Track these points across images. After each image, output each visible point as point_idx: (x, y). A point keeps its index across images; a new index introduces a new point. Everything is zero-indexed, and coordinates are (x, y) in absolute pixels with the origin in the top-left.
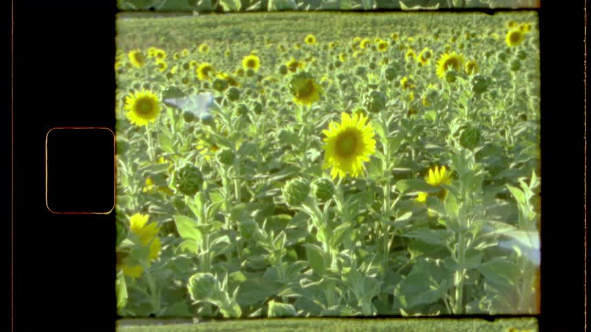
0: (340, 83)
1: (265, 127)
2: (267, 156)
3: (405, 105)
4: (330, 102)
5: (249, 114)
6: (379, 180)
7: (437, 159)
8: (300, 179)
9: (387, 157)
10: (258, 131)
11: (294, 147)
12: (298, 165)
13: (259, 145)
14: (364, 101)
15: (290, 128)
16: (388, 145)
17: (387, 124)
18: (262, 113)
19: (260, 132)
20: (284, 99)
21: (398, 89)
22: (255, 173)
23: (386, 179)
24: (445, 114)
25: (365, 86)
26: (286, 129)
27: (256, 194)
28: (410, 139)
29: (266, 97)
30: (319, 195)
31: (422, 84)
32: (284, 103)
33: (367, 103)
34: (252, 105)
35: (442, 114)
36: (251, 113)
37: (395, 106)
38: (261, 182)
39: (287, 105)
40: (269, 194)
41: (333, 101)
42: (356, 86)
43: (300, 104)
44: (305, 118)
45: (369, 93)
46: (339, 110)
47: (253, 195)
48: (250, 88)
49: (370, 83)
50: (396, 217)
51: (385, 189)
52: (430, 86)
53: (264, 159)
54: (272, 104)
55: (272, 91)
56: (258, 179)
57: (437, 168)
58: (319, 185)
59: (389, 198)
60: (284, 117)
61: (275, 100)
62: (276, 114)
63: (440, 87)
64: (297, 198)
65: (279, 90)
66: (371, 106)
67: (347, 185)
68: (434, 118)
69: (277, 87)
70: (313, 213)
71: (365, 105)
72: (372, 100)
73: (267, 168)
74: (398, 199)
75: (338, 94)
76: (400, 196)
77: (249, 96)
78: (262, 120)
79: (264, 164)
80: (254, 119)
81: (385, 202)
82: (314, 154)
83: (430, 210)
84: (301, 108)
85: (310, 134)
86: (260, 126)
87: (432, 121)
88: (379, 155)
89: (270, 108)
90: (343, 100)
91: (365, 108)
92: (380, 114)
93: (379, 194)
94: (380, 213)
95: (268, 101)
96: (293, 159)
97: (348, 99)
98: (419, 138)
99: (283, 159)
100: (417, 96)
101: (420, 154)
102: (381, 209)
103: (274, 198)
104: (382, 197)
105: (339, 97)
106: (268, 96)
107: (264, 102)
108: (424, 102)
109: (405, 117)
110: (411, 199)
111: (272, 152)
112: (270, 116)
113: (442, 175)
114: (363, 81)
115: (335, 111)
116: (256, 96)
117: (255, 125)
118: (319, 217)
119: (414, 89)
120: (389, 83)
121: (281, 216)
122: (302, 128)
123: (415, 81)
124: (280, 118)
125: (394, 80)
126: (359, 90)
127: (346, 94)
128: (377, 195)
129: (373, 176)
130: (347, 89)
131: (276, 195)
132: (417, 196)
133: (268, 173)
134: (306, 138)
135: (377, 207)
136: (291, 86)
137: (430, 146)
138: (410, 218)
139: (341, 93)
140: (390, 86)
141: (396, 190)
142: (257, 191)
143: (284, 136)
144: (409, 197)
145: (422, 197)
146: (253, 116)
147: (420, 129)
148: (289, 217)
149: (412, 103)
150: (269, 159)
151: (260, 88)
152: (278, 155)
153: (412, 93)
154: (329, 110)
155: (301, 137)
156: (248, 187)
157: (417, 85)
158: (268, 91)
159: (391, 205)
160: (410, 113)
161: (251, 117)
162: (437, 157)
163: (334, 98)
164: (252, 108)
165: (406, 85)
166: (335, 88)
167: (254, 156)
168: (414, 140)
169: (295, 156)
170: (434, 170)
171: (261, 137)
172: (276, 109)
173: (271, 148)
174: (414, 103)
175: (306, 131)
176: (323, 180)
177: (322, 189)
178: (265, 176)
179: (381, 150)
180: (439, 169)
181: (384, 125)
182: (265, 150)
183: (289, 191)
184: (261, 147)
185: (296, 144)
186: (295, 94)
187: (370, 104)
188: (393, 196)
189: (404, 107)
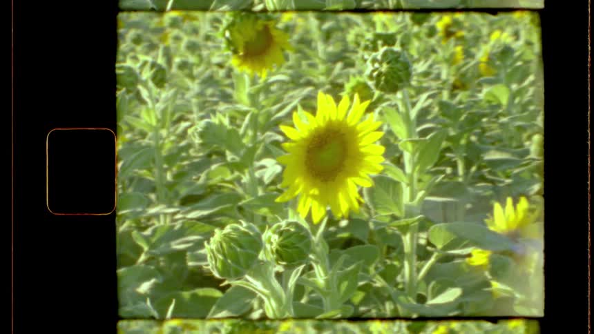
0: (320, 28)
1: (173, 114)
2: (175, 169)
3: (445, 72)
4: (300, 65)
5: (140, 87)
6: (396, 223)
7: (508, 181)
8: (243, 226)
9: (411, 177)
10: (158, 121)
11: (230, 156)
12: (240, 190)
13: (160, 148)
14: (369, 68)
15: (221, 119)
16: (413, 154)
17: (413, 113)
18: (166, 85)
19: (162, 122)
20: (209, 56)
21: (433, 41)
22: (150, 204)
23: (410, 220)
24: (527, 92)
25: (369, 36)
26: (215, 120)
27: (152, 246)
28: (454, 140)
29: (172, 51)
30: (280, 255)
31: (479, 31)
32: (209, 64)
33: (375, 74)
34: (148, 67)
35: (520, 92)
36: (145, 84)
37: (426, 74)
38: (162, 223)
39: (215, 69)
40: (177, 246)
41: (304, 63)
42: (351, 37)
43: (244, 71)
44: (253, 97)
45: (379, 55)
46: (315, 80)
47: (146, 248)
48: (140, 32)
49: (379, 30)
50: (429, 297)
51: (407, 239)
52: (496, 35)
53: (169, 177)
54: (184, 65)
55: (186, 39)
56: (157, 216)
57: (509, 201)
58: (281, 234)
59: (415, 257)
60: (209, 91)
61: (192, 59)
62: (195, 87)
63: (516, 35)
64: (236, 261)
65: (199, 39)
66: (383, 78)
67: (332, 229)
68: (504, 100)
69: (195, 31)
70: (266, 291)
71: (371, 77)
72: (384, 68)
73: (177, 194)
74: (432, 260)
75: (315, 49)
76: (435, 254)
77: (139, 48)
78: (167, 100)
79: (170, 186)
80: (150, 97)
81: (406, 264)
82: (270, 168)
83: (496, 285)
84: (247, 79)
85: (264, 130)
86: (164, 112)
87: (499, 106)
88: (394, 174)
89: (180, 73)
90: (325, 62)
91: (371, 83)
92: (399, 95)
93: (394, 248)
94: (397, 284)
95: (177, 60)
96: (229, 177)
97: (334, 59)
98: (473, 138)
99: (208, 178)
100: (468, 55)
101: (474, 169)
102: (399, 279)
103: (188, 254)
104: (401, 255)
105: (317, 56)
106: (177, 49)
107: (169, 61)
108: (483, 66)
109: (445, 96)
110: (458, 261)
111: (186, 163)
112: (181, 90)
113: (521, 215)
114: (364, 27)
115: (309, 83)
116: (152, 47)
117: (154, 108)
118: (278, 300)
119: (462, 39)
120: (416, 29)
121: (201, 292)
122: (248, 118)
123: (467, 24)
124: (201, 94)
125: (426, 24)
126: (358, 44)
127: (331, 49)
128: (390, 249)
129: (383, 215)
130: (332, 40)
131: (192, 249)
132: (469, 255)
133: (176, 204)
134: (255, 136)
135: (390, 274)
136: (227, 34)
137: (494, 155)
138: (456, 300)
139: (321, 47)
140: (417, 36)
141: (429, 243)
142: (154, 240)
143: (208, 133)
144: (454, 257)
145: (479, 257)
146: (149, 90)
147: (473, 121)
148: (218, 294)
149: (459, 69)
150: (179, 176)
151: (159, 31)
152: (199, 167)
153: (459, 49)
154: (297, 81)
155: (245, 134)
156: (135, 233)
157: (470, 31)
158: (177, 39)
159: (419, 270)
160: (455, 88)
161: (145, 94)
162: (508, 177)
163: (306, 57)
164: (146, 75)
165: (448, 34)
166: (310, 37)
167: (150, 170)
168: (463, 142)
169: (232, 172)
170: (503, 204)
171: (164, 132)
172: (192, 77)
173: (184, 154)
174: (464, 69)
175: (254, 124)
176: (289, 224)
177: (285, 242)
178: (171, 210)
179: (399, 162)
180: (515, 202)
181: (406, 118)
182: (172, 158)
183: (220, 249)
184: (164, 153)
185: (234, 151)
186: (235, 52)
187: (379, 75)
188: (423, 254)
189: (444, 76)
